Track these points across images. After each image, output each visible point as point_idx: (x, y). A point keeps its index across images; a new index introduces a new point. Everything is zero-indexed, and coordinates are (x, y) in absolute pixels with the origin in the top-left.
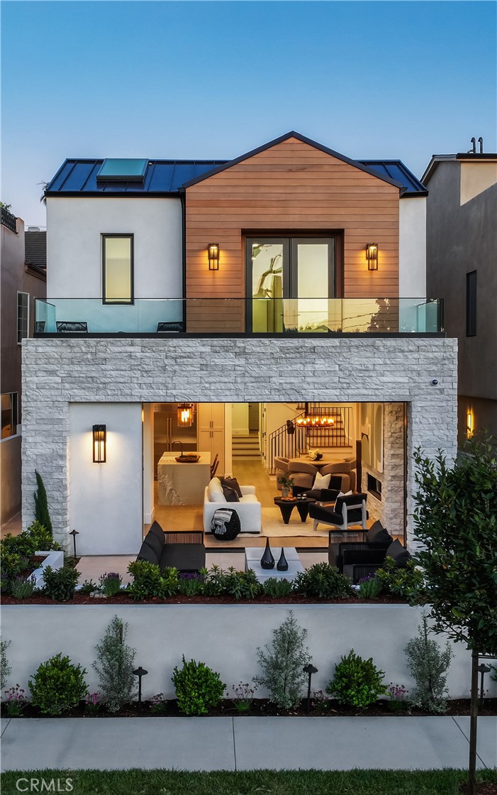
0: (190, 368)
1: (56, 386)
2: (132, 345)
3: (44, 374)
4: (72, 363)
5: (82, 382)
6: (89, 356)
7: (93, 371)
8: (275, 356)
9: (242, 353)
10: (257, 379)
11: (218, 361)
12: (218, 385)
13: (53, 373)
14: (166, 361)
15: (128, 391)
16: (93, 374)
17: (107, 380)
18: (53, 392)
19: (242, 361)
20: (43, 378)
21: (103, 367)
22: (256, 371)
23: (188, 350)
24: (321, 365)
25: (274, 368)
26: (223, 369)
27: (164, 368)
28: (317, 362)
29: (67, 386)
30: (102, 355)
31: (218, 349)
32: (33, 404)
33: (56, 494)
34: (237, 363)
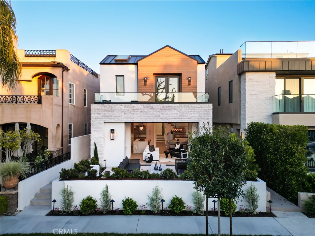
0: (138, 113)
1: (100, 118)
2: (121, 106)
3: (97, 114)
4: (105, 111)
5: (108, 117)
6: (110, 109)
7: (110, 113)
8: (161, 109)
9: (152, 108)
10: (156, 116)
11: (145, 111)
12: (145, 118)
13: (99, 114)
14: (131, 111)
15: (120, 119)
16: (111, 114)
17: (114, 116)
18: (100, 119)
19: (152, 110)
20: (97, 115)
21: (114, 112)
22: (156, 113)
23: (137, 107)
24: (174, 111)
25: (161, 112)
26: (147, 113)
27: (130, 112)
28: (173, 111)
29: (103, 118)
30: (113, 109)
31: (145, 107)
32: (94, 123)
33: (100, 149)
34: (151, 111)
